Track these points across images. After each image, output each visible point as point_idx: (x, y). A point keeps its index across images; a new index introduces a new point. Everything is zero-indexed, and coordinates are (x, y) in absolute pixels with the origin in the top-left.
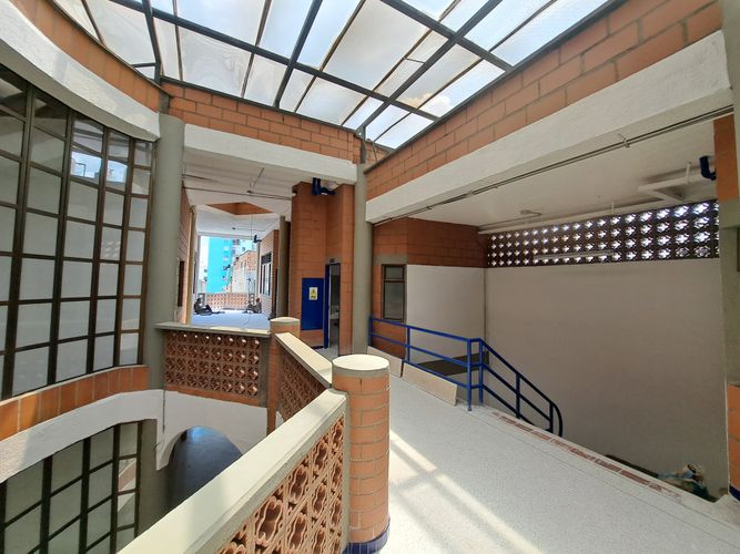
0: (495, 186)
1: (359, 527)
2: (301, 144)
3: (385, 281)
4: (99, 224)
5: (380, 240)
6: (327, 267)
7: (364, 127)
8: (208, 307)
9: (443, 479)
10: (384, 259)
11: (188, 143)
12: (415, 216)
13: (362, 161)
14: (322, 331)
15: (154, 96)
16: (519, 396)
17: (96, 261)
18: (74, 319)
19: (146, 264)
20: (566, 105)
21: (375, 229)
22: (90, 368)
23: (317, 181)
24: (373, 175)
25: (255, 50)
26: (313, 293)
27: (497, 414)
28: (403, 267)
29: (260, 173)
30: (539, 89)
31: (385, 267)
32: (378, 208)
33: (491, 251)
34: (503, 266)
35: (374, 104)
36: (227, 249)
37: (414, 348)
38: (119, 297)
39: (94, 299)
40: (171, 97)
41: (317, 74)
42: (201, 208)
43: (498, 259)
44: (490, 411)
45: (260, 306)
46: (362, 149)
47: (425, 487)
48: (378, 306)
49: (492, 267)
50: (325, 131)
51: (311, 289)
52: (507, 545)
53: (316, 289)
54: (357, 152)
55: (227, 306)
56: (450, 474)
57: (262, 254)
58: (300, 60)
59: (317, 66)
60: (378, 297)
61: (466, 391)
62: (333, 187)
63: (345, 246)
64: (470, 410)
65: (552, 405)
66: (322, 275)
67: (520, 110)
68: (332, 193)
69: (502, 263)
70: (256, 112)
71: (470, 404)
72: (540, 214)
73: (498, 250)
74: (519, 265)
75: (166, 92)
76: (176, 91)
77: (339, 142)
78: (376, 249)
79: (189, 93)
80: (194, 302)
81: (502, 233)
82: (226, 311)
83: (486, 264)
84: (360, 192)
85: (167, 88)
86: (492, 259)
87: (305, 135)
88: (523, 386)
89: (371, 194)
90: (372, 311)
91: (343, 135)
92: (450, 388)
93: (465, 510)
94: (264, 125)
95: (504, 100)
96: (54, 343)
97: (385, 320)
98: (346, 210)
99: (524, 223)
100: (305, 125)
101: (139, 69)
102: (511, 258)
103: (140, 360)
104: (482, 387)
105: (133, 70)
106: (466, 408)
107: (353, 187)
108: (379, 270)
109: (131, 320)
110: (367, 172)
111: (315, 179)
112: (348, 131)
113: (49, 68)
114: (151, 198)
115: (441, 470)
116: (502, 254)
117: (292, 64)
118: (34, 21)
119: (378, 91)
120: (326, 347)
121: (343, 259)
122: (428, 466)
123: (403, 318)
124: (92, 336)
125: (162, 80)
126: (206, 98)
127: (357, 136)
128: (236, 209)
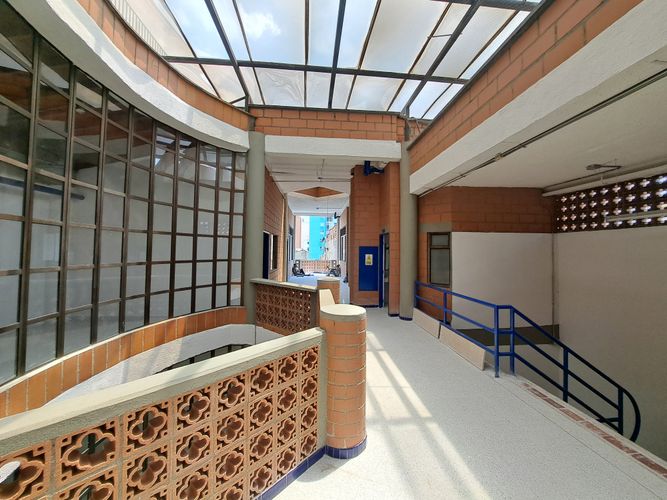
0: (523, 145)
1: (333, 435)
2: (349, 134)
3: (431, 248)
4: (216, 212)
5: (426, 210)
6: (381, 237)
7: (407, 107)
8: (302, 271)
9: (433, 427)
10: (429, 227)
11: (268, 149)
12: (454, 184)
13: (407, 139)
14: (377, 293)
15: (245, 120)
16: (567, 372)
17: (215, 236)
18: (204, 274)
19: (244, 237)
20: (585, 43)
21: (419, 200)
22: (213, 306)
23: (367, 163)
24: (414, 150)
25: (306, 68)
26: (369, 259)
27: (526, 385)
28: (448, 234)
29: (322, 163)
30: (556, 33)
31: (431, 235)
32: (420, 181)
33: (562, 214)
34: (576, 230)
35: (413, 85)
36: (322, 225)
37: (456, 314)
38: (229, 260)
39: (215, 261)
40: (256, 118)
41: (357, 72)
42: (291, 195)
43: (569, 223)
44: (521, 381)
45: (340, 271)
46: (406, 129)
47: (412, 427)
48: (424, 272)
49: (561, 231)
50: (371, 119)
51: (367, 256)
52: (465, 493)
53: (371, 256)
54: (402, 131)
55: (317, 270)
56: (443, 424)
57: (341, 228)
58: (340, 65)
59: (354, 66)
60: (424, 264)
61: (493, 357)
62: (382, 166)
63: (392, 216)
64: (497, 376)
65: (621, 391)
66: (376, 244)
67: (537, 60)
68: (382, 171)
69: (574, 227)
70: (313, 115)
71: (497, 370)
72: (619, 167)
73: (569, 213)
74: (596, 229)
75: (252, 115)
76: (259, 113)
77: (384, 126)
78: (421, 220)
79: (268, 113)
80: (291, 266)
81: (574, 193)
82: (316, 275)
83: (555, 228)
84: (404, 168)
85: (254, 112)
86: (562, 223)
87: (353, 126)
88: (572, 361)
89: (414, 168)
90: (418, 276)
91: (387, 119)
92: (479, 352)
93: (440, 455)
94: (320, 124)
95: (521, 54)
96: (194, 288)
97: (432, 285)
98: (392, 184)
99: (599, 179)
100: (352, 117)
101: (234, 104)
102: (585, 221)
103: (242, 304)
104: (513, 355)
105: (230, 106)
106: (493, 374)
107: (397, 164)
108: (424, 238)
109: (236, 277)
110: (410, 149)
111: (366, 162)
112: (392, 114)
113: (183, 119)
114: (245, 192)
115: (435, 418)
116: (574, 217)
117: (334, 71)
118: (176, 93)
119: (415, 72)
120: (381, 306)
121: (391, 229)
122: (424, 412)
123: (448, 285)
124: (214, 285)
125: (250, 107)
126: (278, 114)
127: (401, 118)
128: (317, 192)
